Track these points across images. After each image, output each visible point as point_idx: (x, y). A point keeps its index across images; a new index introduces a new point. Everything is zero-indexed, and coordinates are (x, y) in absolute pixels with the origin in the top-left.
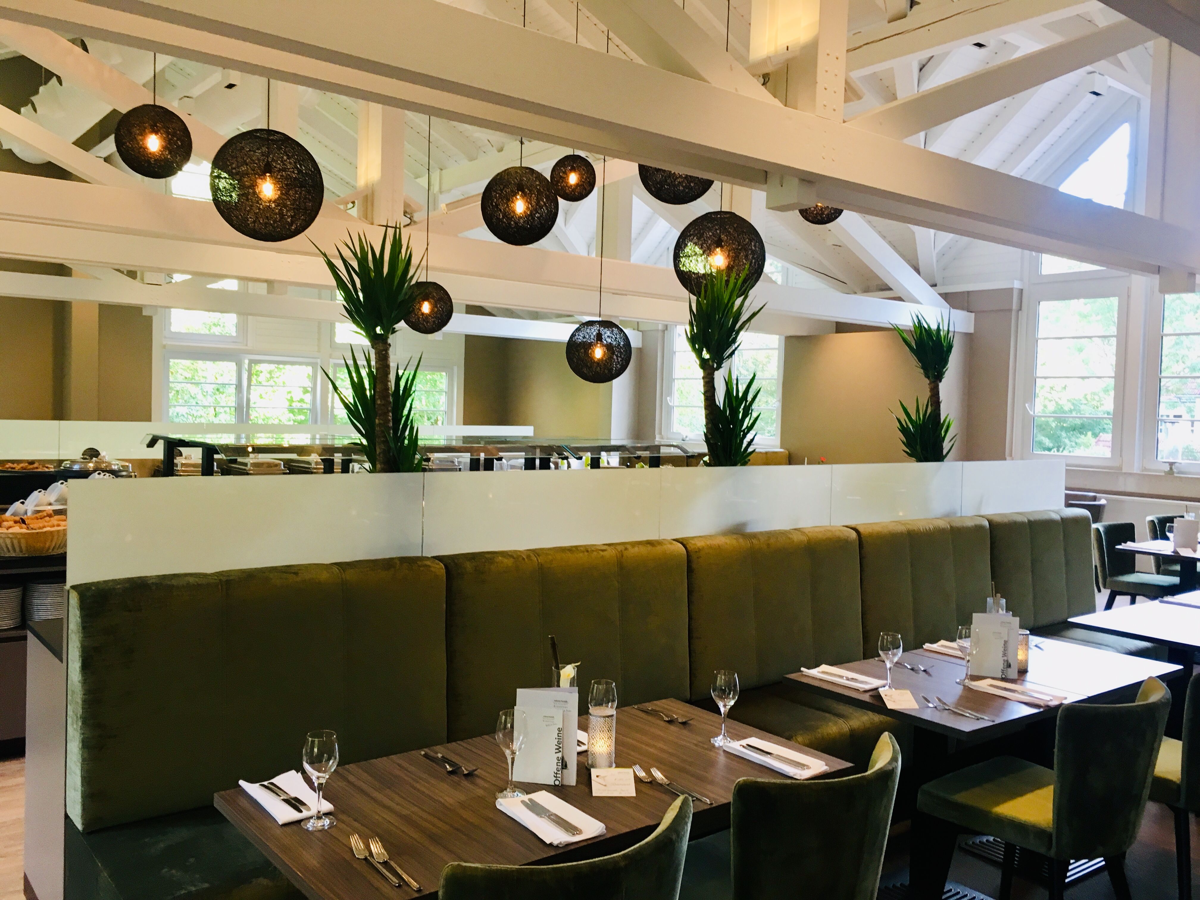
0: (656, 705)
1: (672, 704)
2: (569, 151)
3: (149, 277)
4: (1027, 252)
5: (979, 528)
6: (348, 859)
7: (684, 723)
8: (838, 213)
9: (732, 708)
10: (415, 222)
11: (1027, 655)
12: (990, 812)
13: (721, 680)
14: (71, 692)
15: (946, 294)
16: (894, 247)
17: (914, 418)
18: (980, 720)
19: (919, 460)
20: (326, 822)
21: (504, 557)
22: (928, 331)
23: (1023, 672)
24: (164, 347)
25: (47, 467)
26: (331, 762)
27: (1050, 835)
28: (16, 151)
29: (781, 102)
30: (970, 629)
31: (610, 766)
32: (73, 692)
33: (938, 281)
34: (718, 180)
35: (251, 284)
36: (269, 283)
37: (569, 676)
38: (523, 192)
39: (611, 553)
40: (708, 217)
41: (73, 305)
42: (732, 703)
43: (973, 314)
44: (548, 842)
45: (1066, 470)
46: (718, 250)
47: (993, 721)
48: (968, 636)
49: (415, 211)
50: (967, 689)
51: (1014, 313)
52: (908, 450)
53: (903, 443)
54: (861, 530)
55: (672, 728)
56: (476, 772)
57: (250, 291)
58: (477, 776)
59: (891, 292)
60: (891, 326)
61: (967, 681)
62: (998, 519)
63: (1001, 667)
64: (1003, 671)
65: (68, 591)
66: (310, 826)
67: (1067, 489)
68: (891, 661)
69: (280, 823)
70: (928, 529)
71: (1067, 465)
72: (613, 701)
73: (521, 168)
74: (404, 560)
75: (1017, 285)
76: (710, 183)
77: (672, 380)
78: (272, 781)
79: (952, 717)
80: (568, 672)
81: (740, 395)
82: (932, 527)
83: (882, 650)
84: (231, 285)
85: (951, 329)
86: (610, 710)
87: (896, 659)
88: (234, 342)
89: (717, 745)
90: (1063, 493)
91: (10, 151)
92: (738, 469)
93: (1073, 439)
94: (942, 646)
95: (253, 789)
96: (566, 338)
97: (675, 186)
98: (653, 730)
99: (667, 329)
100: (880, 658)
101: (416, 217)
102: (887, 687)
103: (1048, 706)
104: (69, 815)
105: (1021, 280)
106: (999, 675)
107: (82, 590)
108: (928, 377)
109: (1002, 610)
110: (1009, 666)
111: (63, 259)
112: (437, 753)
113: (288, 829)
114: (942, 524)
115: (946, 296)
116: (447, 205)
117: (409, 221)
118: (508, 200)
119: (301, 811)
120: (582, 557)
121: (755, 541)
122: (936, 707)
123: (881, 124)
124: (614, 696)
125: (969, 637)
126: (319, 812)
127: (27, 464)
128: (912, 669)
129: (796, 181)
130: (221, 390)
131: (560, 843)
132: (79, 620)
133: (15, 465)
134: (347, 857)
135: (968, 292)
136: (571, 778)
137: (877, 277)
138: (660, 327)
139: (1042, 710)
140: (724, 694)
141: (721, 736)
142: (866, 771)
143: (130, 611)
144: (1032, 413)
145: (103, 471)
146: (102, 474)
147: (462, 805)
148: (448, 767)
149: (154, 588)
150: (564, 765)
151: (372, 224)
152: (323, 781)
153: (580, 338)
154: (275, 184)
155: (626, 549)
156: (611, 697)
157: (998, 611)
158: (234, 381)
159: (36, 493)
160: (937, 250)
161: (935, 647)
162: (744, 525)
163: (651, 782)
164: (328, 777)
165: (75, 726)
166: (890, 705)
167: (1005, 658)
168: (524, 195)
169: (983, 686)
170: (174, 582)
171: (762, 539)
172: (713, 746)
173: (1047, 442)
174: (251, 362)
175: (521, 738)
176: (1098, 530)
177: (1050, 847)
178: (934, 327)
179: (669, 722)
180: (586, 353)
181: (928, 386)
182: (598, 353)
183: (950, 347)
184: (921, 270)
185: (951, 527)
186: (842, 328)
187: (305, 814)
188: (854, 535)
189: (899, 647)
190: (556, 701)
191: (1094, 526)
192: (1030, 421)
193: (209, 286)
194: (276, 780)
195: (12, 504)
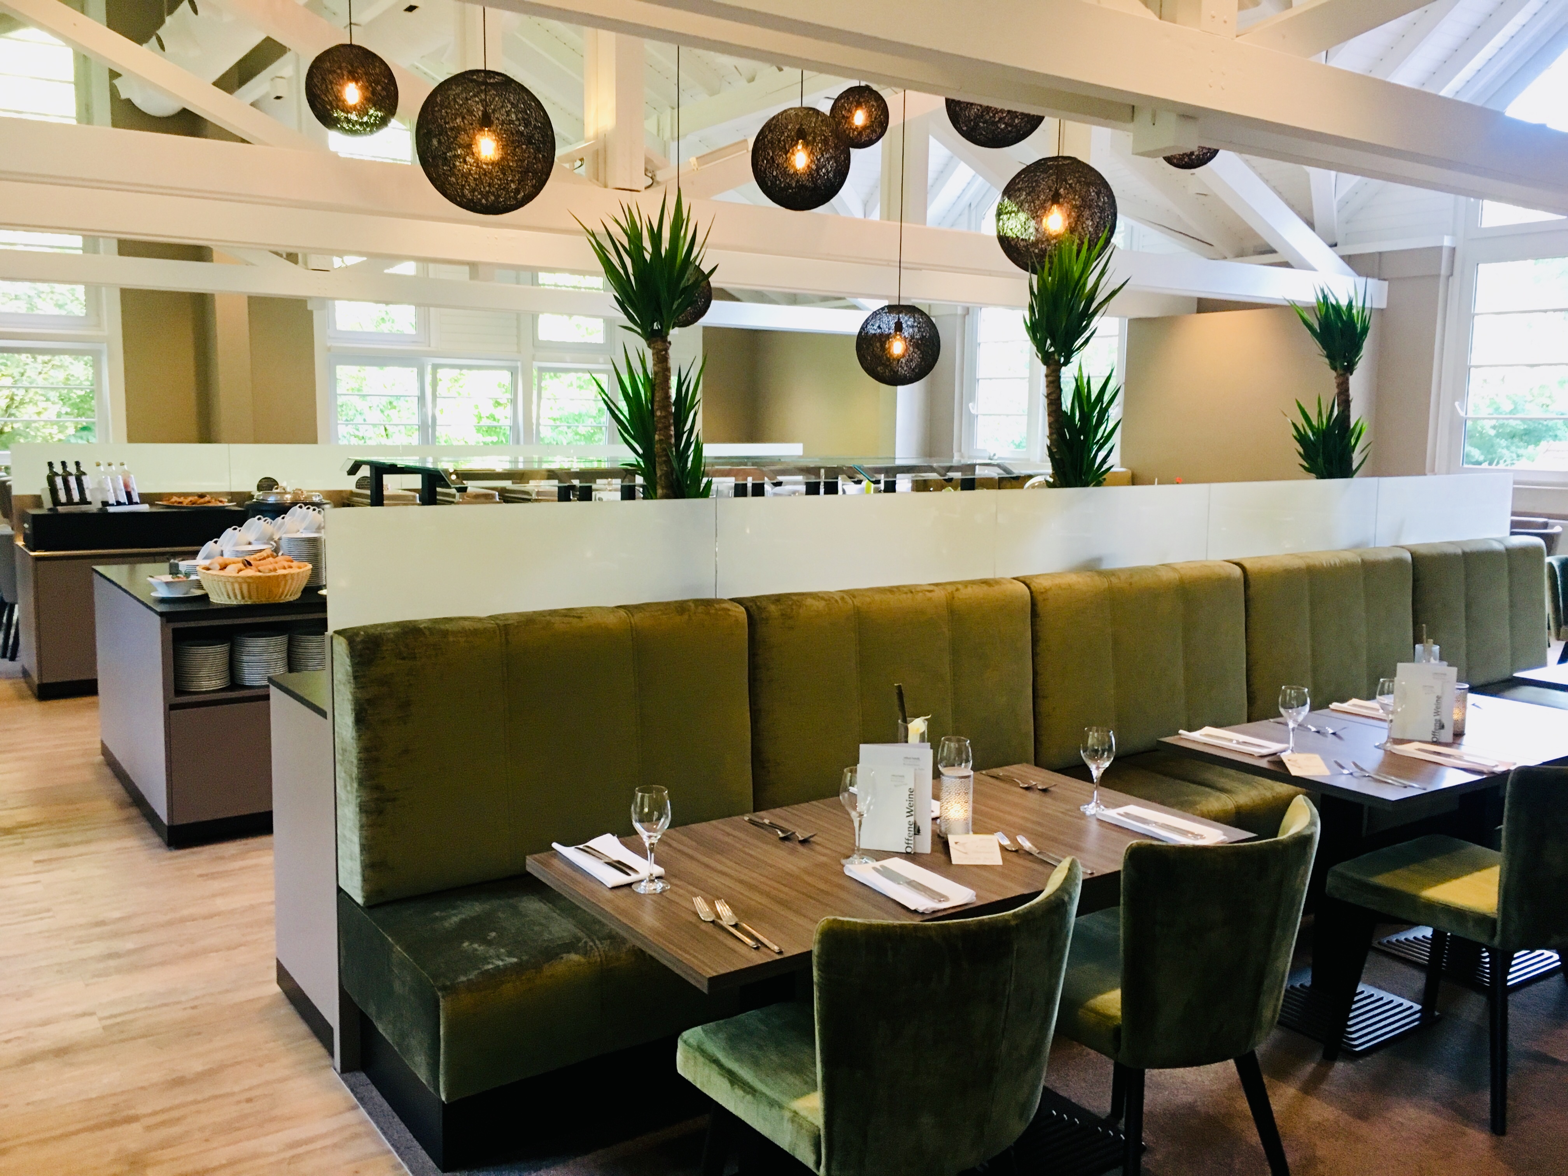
0: (1009, 771)
1: (1026, 769)
2: (855, 83)
3: (315, 261)
4: (1462, 198)
5: (1398, 563)
6: (694, 921)
7: (1045, 791)
8: (1214, 153)
9: (1107, 771)
10: (658, 183)
11: (1464, 714)
12: (1419, 897)
13: (1093, 738)
14: (341, 752)
15: (1350, 256)
16: (1280, 194)
17: (1315, 423)
18: (1409, 788)
19: (1321, 476)
20: (659, 886)
21: (814, 598)
22: (1337, 309)
23: (1459, 735)
24: (329, 349)
25: (221, 502)
26: (662, 820)
27: (1493, 922)
28: (137, 102)
29: (1155, 13)
30: (1393, 681)
31: (968, 833)
32: (344, 750)
33: (1339, 240)
34: (1051, 116)
35: (431, 266)
36: (473, 266)
37: (918, 729)
38: (804, 138)
39: (939, 595)
40: (1041, 165)
41: (217, 298)
42: (1107, 764)
43: (1386, 283)
44: (913, 908)
45: (1514, 489)
46: (1055, 207)
47: (1425, 789)
48: (1390, 692)
49: (659, 168)
50: (1391, 755)
51: (1442, 280)
52: (1307, 465)
53: (1300, 454)
54: (1247, 565)
55: (1029, 794)
56: (812, 839)
57: (431, 276)
58: (814, 842)
59: (1273, 255)
60: (1286, 303)
61: (1388, 745)
62: (1423, 551)
63: (1432, 728)
64: (1434, 733)
65: (332, 638)
66: (641, 889)
67: (1514, 514)
68: (1295, 721)
69: (610, 886)
70: (1332, 563)
71: (1515, 483)
72: (967, 761)
73: (802, 108)
74: (699, 602)
75: (1447, 242)
76: (1039, 120)
77: (974, 381)
78: (587, 844)
79: (1373, 784)
80: (918, 726)
81: (1093, 398)
82: (1337, 561)
83: (1285, 708)
84: (408, 268)
85: (1368, 305)
86: (966, 770)
87: (1300, 718)
88: (413, 342)
89: (1088, 813)
90: (1509, 519)
91: (129, 101)
92: (1091, 489)
93: (1513, 448)
94: (1354, 705)
95: (570, 853)
96: (856, 331)
97: (995, 123)
98: (1010, 798)
99: (968, 313)
100: (1279, 719)
101: (659, 178)
102: (1289, 752)
103: (1493, 773)
104: (343, 887)
105: (1454, 234)
106: (1429, 739)
107: (349, 635)
108: (1334, 368)
109: (1435, 659)
110: (1442, 727)
111: (207, 240)
112: (763, 819)
113: (619, 892)
114: (1352, 557)
115: (1349, 260)
116: (697, 158)
117: (650, 181)
118: (787, 152)
119: (628, 874)
120: (906, 600)
121: (1114, 580)
122: (1351, 774)
123: (1284, 37)
124: (968, 756)
125: (1392, 693)
126: (651, 875)
127: (196, 498)
128: (1318, 732)
129: (1173, 118)
130: (394, 404)
131: (926, 910)
132: (350, 669)
133: (182, 499)
134: (693, 919)
135: (1380, 253)
136: (925, 845)
137: (1255, 235)
138: (960, 311)
139: (1485, 777)
140: (1096, 754)
141: (1093, 804)
142: (1276, 837)
143: (404, 659)
144: (1462, 414)
145: (306, 504)
146: (304, 508)
147: (806, 871)
148: (779, 832)
149: (427, 633)
150: (917, 831)
151: (606, 186)
152: (654, 841)
153: (872, 330)
154: (498, 142)
155: (957, 590)
156: (964, 756)
157: (1429, 661)
158: (417, 392)
159: (229, 531)
160: (1339, 197)
161: (1345, 706)
162: (1099, 560)
163: (1016, 851)
164: (659, 837)
165: (349, 788)
166: (1294, 771)
167: (1438, 717)
168: (806, 144)
169: (1409, 750)
170: (448, 627)
171: (1123, 577)
172: (1084, 814)
173: (1477, 454)
174: (435, 367)
175: (869, 798)
176: (1551, 566)
177: (1493, 936)
178: (1344, 303)
179: (1027, 789)
180: (883, 348)
181: (1334, 381)
182: (897, 347)
183: (1365, 330)
184: (1316, 224)
185: (1363, 560)
186: (1205, 306)
187: (633, 877)
188: (1238, 571)
189: (1304, 704)
190: (906, 758)
191: (1548, 559)
192: (1458, 425)
193: (386, 271)
194: (592, 843)
195: (203, 545)
